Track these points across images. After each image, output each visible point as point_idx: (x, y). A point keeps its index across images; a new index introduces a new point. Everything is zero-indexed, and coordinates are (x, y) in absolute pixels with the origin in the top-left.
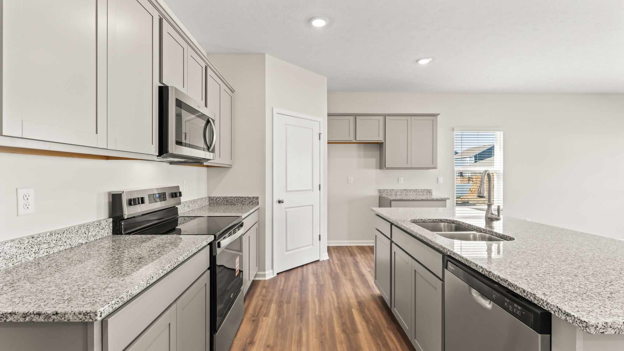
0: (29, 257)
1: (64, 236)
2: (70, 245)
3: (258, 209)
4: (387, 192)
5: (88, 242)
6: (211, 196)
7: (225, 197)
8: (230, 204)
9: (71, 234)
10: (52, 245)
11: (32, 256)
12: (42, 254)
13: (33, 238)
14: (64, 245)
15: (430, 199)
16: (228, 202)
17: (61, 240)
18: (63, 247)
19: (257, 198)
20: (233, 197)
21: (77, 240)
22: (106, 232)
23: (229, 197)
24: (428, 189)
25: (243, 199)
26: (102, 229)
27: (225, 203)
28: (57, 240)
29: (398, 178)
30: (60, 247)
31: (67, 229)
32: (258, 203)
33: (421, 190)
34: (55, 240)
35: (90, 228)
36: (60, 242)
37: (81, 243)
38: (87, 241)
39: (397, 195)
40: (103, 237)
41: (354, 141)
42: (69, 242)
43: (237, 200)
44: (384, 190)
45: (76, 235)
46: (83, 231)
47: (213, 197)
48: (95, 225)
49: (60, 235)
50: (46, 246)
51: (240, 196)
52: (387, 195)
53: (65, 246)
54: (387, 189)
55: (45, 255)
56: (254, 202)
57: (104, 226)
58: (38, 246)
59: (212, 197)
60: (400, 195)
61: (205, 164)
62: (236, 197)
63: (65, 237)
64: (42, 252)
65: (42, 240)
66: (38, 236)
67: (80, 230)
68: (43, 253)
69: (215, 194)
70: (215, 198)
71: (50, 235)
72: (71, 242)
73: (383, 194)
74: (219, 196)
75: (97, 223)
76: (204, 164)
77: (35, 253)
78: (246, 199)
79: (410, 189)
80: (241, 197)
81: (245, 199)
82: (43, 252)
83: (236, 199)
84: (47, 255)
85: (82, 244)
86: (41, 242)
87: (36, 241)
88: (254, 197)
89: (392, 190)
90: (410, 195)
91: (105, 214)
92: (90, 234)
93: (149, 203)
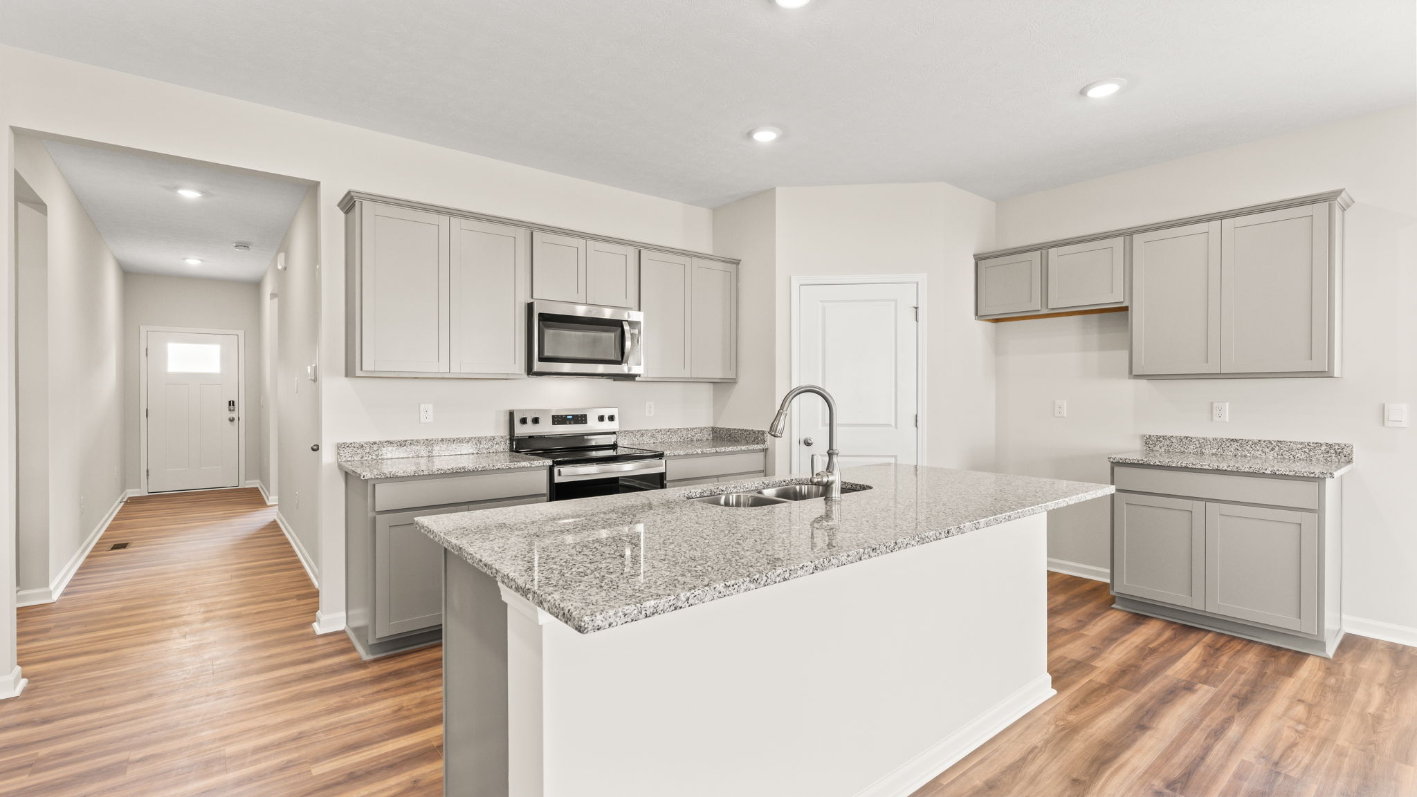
3: (764, 451)
4: (1168, 442)
6: (717, 426)
7: (729, 429)
8: (733, 440)
15: (1247, 470)
16: (731, 436)
18: (453, 452)
19: (763, 433)
20: (736, 429)
21: (467, 449)
22: (502, 446)
23: (733, 430)
24: (1330, 442)
26: (495, 444)
27: (729, 438)
29: (1212, 403)
30: (450, 451)
32: (764, 442)
33: (1302, 443)
35: (482, 441)
36: (451, 447)
39: (1202, 453)
40: (497, 451)
41: (1045, 311)
44: (1158, 437)
46: (474, 442)
47: (720, 428)
48: (486, 439)
52: (1169, 451)
54: (1169, 434)
56: (760, 439)
57: (499, 441)
60: (1213, 454)
63: (455, 444)
73: (1155, 449)
75: (490, 438)
79: (1255, 437)
80: (745, 430)
81: (749, 433)
85: (473, 453)
88: (760, 431)
89: (1187, 438)
90: (1255, 457)
91: (503, 431)
92: (482, 446)
93: (554, 424)
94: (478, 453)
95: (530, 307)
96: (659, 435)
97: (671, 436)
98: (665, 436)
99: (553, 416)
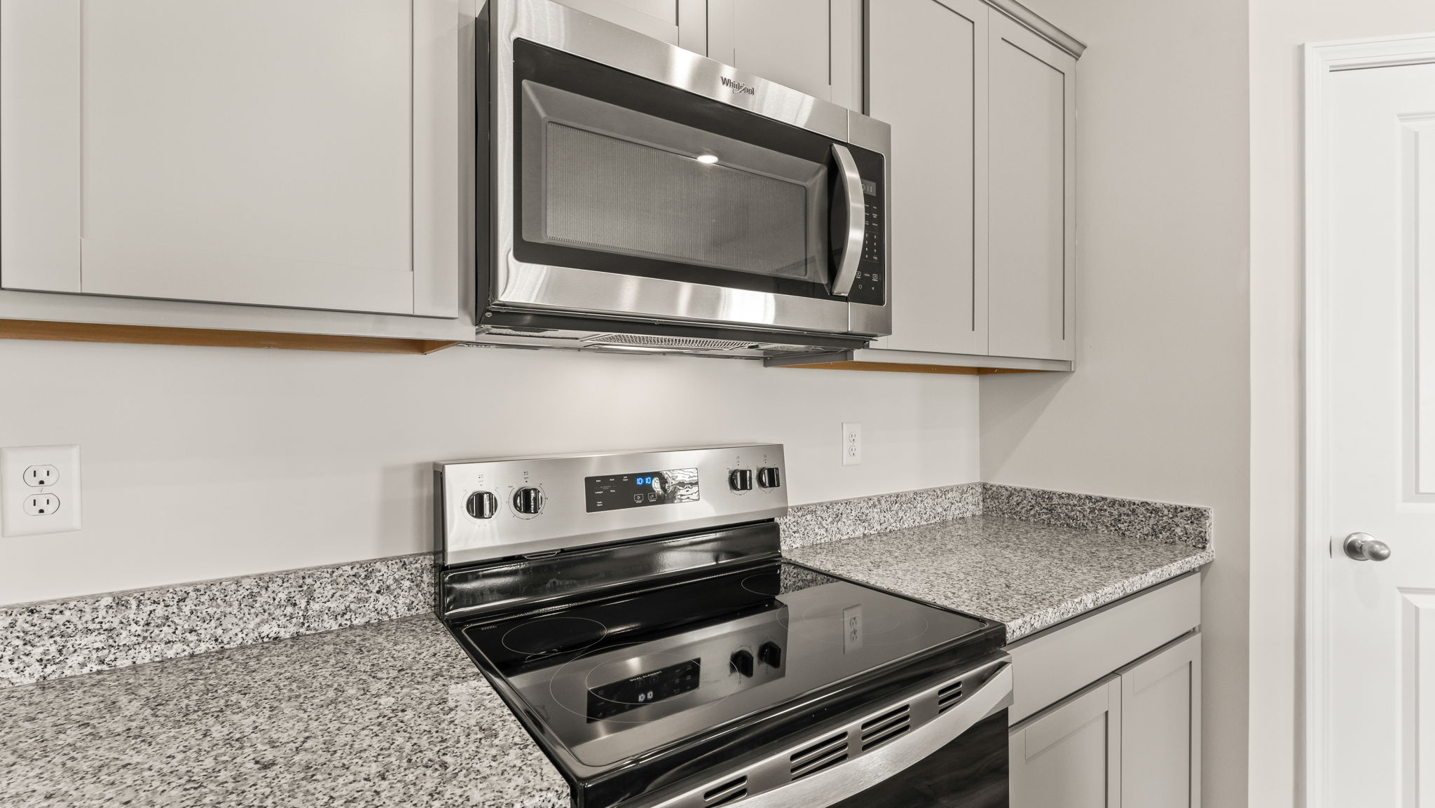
0: (15, 675)
1: (187, 610)
2: (216, 640)
3: (1203, 569)
5: (308, 633)
6: (992, 483)
7: (1044, 492)
8: (1062, 525)
9: (218, 606)
10: (124, 639)
11: (28, 671)
12: (75, 665)
13: (32, 611)
14: (184, 641)
16: (1055, 513)
17: (170, 623)
18: (178, 647)
19: (1198, 516)
20: (1074, 496)
21: (251, 625)
22: (401, 600)
23: (1061, 497)
25: (1124, 510)
26: (378, 592)
27: (1044, 517)
28: (148, 624)
30: (163, 645)
31: (202, 587)
32: (1202, 543)
34: (142, 623)
35: (316, 586)
36: (165, 629)
37: (272, 635)
38: (302, 630)
40: (386, 618)
42: (207, 630)
43: (1092, 511)
45: (246, 610)
46: (282, 596)
47: (997, 488)
48: (341, 575)
49: (167, 606)
50: (98, 640)
51: (1110, 495)
53: (191, 645)
55: (94, 670)
56: (1178, 530)
57: (390, 582)
58: (58, 639)
59: (994, 489)
61: (859, 355)
62: (1089, 498)
63: (188, 613)
64: (74, 660)
65: (75, 619)
66: (54, 606)
67: (263, 592)
68: (83, 665)
69: (1007, 478)
70: (1006, 494)
71: (114, 604)
72: (219, 631)
74: (1018, 485)
75: (355, 570)
76: (855, 359)
77: (44, 662)
78: (1138, 511)
80: (1113, 502)
81: (1133, 511)
82: (81, 659)
83: (1089, 505)
84: (99, 672)
85: (275, 639)
86: (72, 626)
87: (46, 624)
88: (1176, 510)
91: (409, 541)
92: (315, 606)
93: (591, 507)
94: (296, 637)
95: (484, 30)
96: (874, 514)
97: (901, 514)
98: (888, 515)
99: (590, 481)
